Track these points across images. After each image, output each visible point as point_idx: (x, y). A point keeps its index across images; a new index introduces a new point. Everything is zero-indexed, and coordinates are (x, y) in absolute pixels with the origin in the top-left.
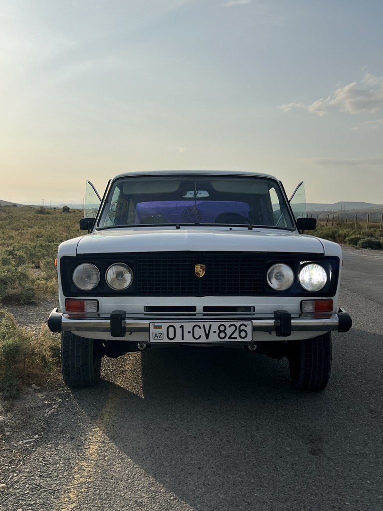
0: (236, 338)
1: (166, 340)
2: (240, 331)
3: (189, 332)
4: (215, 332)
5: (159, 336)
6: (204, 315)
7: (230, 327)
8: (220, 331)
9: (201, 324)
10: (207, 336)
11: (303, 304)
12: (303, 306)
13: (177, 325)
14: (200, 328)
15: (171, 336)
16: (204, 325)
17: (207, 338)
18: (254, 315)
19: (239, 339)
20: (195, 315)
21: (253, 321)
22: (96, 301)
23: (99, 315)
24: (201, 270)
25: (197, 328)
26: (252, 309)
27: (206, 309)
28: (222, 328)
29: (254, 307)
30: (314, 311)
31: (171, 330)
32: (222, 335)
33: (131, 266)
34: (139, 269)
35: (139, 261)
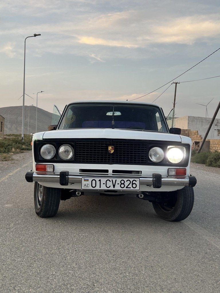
0: (130, 188)
1: (91, 188)
2: (133, 184)
3: (104, 184)
4: (118, 184)
5: (87, 185)
6: (113, 175)
7: (127, 181)
8: (122, 184)
10: (114, 186)
11: (169, 170)
13: (97, 179)
14: (110, 181)
15: (94, 185)
16: (112, 180)
18: (141, 175)
19: (132, 189)
20: (108, 174)
21: (140, 179)
22: (53, 165)
23: (54, 173)
24: (112, 149)
25: (108, 181)
26: (140, 172)
27: (114, 171)
28: (123, 182)
29: (141, 172)
30: (175, 175)
31: (94, 182)
32: (122, 186)
33: (72, 146)
34: (77, 148)
35: (77, 143)
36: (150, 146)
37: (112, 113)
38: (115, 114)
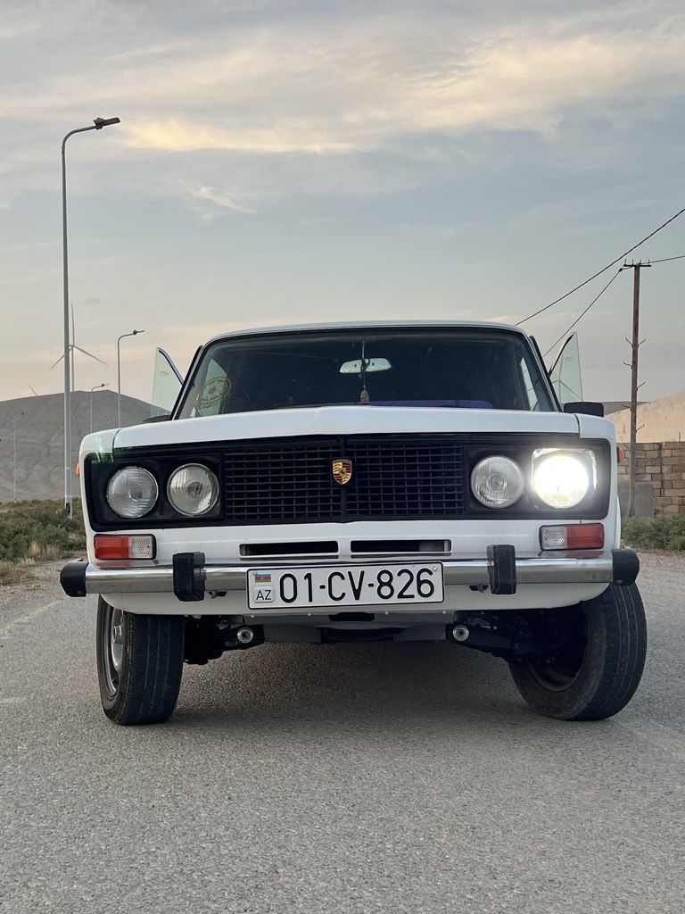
0: (412, 596)
1: (279, 603)
2: (420, 583)
3: (323, 587)
4: (371, 585)
5: (265, 594)
6: (353, 557)
7: (399, 574)
8: (382, 584)
9: (344, 571)
10: (357, 594)
11: (544, 532)
12: (544, 536)
13: (300, 574)
14: (343, 578)
15: (289, 594)
16: (350, 573)
17: (357, 597)
18: (448, 554)
19: (418, 599)
21: (445, 564)
22: (150, 537)
23: (156, 562)
25: (336, 578)
26: (446, 545)
27: (356, 546)
28: (385, 578)
29: (450, 542)
30: (566, 547)
31: (288, 582)
32: (386, 591)
33: (213, 468)
34: (230, 473)
35: (230, 458)
37: (359, 363)
38: (370, 369)
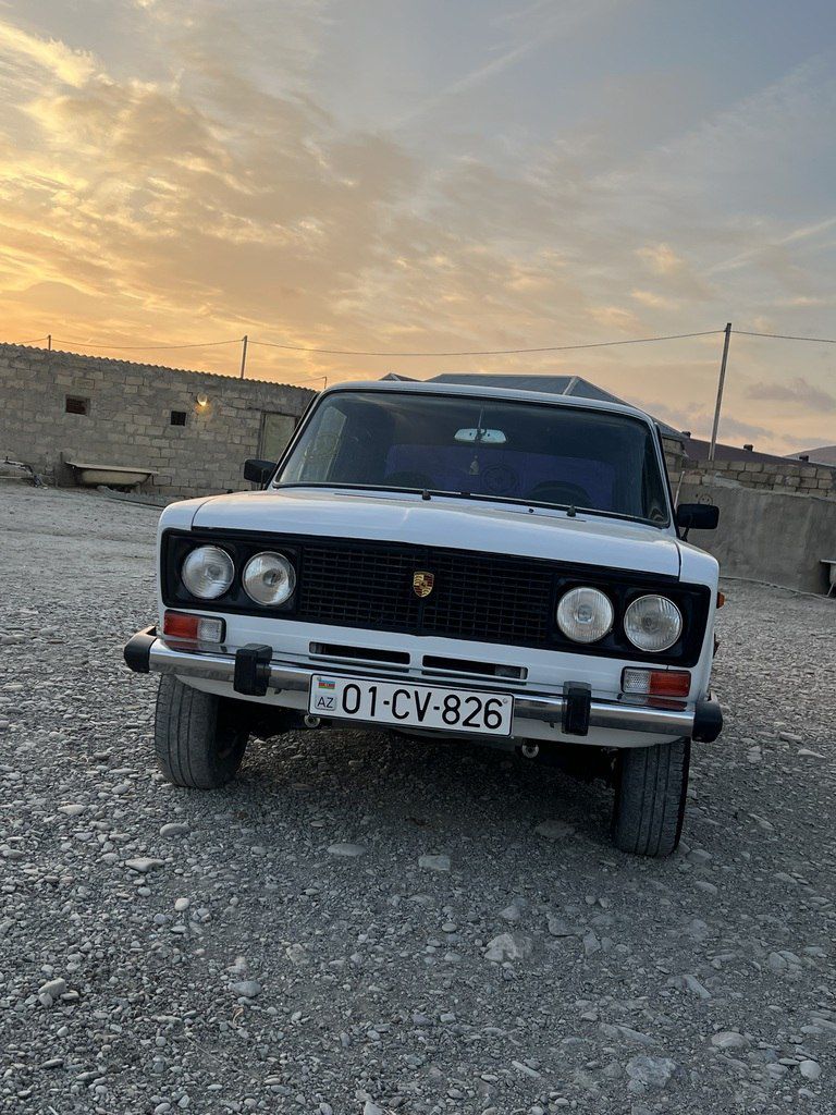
0: (478, 726)
1: (340, 713)
2: (488, 713)
3: (386, 703)
4: (437, 708)
5: (327, 701)
6: (424, 673)
7: (467, 701)
8: (448, 709)
9: (411, 690)
10: (421, 715)
11: (626, 674)
12: (626, 678)
13: (365, 686)
14: (409, 696)
15: (351, 705)
16: (416, 693)
17: (421, 718)
18: (524, 684)
19: (484, 729)
20: (406, 670)
21: (516, 696)
22: (221, 621)
23: (224, 649)
24: (426, 583)
25: (401, 696)
26: (522, 673)
27: (428, 661)
28: (452, 703)
29: (526, 670)
30: (648, 692)
31: (352, 693)
32: (451, 716)
33: (291, 559)
34: (308, 568)
35: (308, 553)
36: (562, 582)
37: (474, 432)
38: (486, 439)
